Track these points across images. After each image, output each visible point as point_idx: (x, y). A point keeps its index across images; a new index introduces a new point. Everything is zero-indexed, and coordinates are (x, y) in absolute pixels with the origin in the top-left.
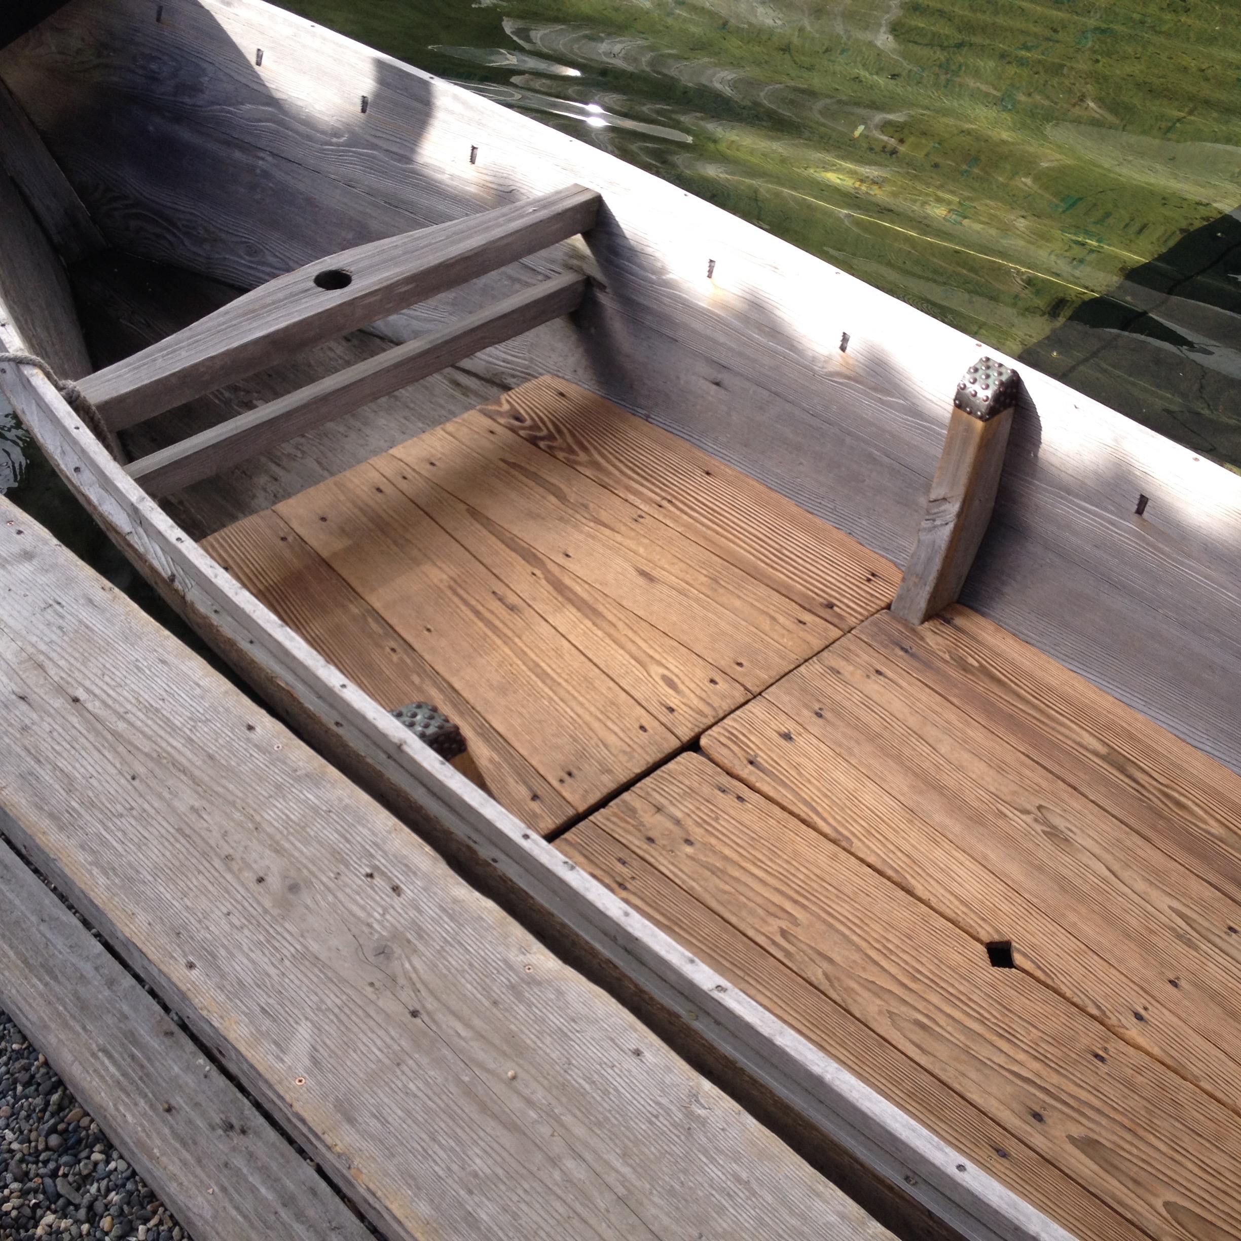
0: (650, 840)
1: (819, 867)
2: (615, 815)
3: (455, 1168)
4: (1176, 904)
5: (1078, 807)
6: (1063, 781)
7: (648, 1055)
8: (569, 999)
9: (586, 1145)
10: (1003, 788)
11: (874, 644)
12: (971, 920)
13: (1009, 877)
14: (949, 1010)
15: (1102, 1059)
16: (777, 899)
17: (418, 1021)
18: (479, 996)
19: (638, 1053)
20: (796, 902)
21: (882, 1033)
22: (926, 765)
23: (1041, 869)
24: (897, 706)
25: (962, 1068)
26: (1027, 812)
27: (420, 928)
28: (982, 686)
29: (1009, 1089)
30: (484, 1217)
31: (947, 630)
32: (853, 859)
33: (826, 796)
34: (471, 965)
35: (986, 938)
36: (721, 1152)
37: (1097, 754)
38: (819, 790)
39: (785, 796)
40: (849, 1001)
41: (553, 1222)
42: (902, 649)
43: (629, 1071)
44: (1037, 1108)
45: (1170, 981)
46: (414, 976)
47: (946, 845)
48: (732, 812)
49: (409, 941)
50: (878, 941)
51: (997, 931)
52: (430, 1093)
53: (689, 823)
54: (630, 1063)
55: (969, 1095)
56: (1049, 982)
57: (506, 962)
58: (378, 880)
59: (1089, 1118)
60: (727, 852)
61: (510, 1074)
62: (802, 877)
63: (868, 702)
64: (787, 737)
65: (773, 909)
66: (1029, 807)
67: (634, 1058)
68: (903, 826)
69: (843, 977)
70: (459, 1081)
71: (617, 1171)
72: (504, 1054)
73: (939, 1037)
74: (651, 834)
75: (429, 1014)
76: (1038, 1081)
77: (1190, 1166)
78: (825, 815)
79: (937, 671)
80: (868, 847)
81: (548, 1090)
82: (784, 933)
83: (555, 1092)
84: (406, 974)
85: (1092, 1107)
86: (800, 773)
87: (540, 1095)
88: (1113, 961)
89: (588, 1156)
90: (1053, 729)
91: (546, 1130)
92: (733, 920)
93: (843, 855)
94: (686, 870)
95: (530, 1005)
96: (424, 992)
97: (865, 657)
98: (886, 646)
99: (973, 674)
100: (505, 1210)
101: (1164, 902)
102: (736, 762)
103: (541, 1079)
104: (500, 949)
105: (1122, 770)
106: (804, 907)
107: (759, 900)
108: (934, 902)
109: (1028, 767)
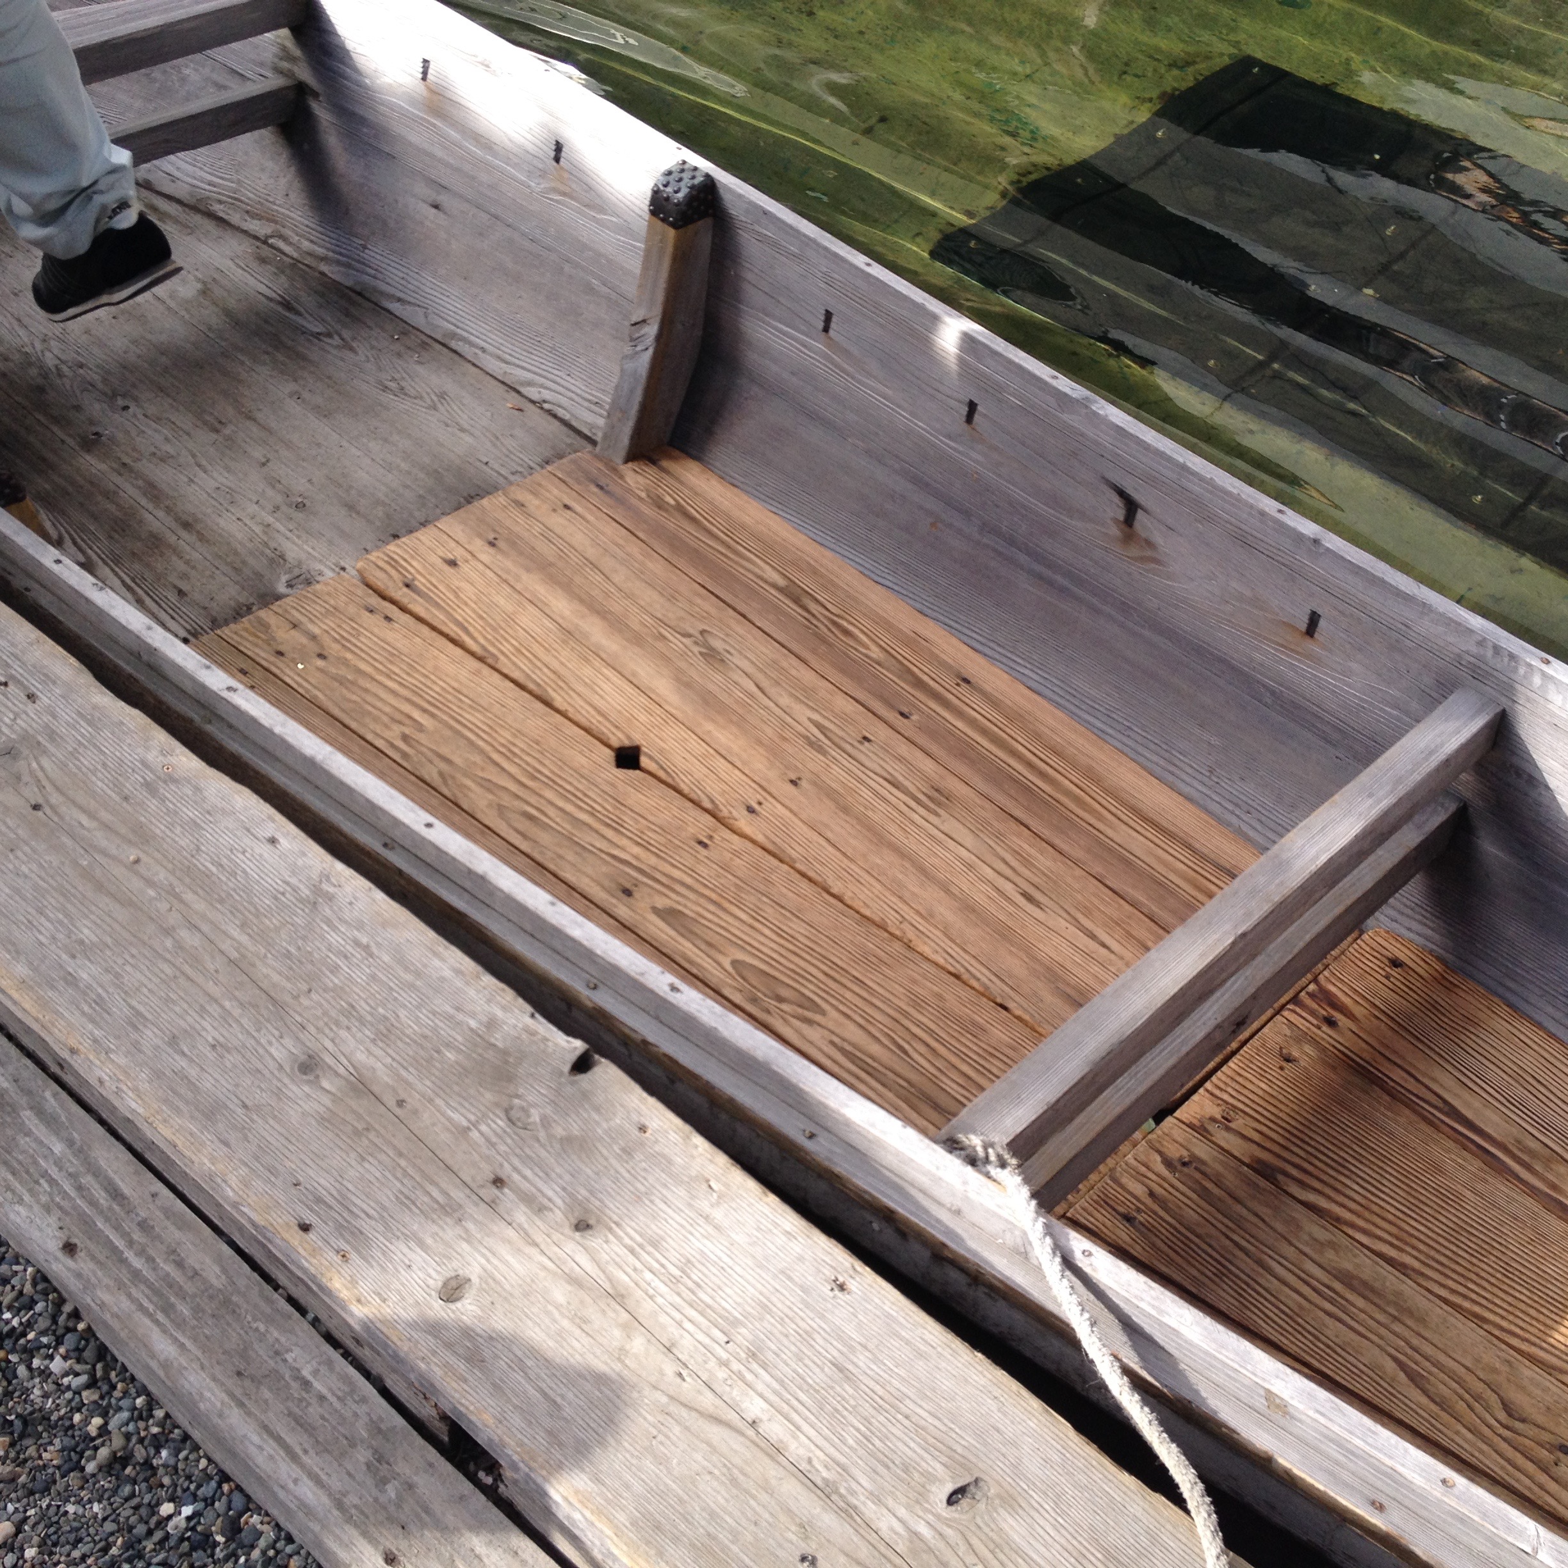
0: (280, 653)
1: (457, 681)
2: (246, 630)
3: (60, 936)
4: (816, 717)
5: (741, 632)
6: (734, 609)
7: (284, 843)
8: (206, 794)
9: (203, 917)
10: (670, 615)
11: (567, 479)
12: (605, 729)
13: (653, 691)
14: (561, 803)
15: (705, 846)
16: (407, 708)
17: (40, 813)
18: (109, 792)
19: (273, 841)
20: (425, 711)
21: (487, 823)
22: (595, 593)
23: (688, 685)
24: (579, 538)
25: (561, 852)
26: (689, 636)
27: (53, 732)
28: (673, 523)
29: (604, 869)
30: (85, 976)
31: (651, 470)
32: (496, 675)
33: (481, 618)
34: (104, 765)
35: (616, 743)
36: (346, 922)
37: (774, 586)
38: (474, 611)
39: (438, 617)
40: (459, 795)
41: (157, 981)
42: (598, 486)
43: (261, 856)
44: (628, 886)
45: (792, 781)
46: (40, 774)
47: (597, 663)
48: (376, 630)
49: (39, 743)
50: (503, 745)
51: (629, 737)
52: (43, 874)
53: (326, 640)
54: (265, 850)
55: (562, 874)
56: (669, 780)
57: (144, 763)
58: (12, 687)
59: (678, 893)
60: (363, 666)
61: (132, 858)
62: (438, 689)
63: (548, 535)
64: (453, 563)
65: (398, 716)
66: (691, 631)
67: (269, 846)
68: (556, 646)
69: (458, 776)
70: (75, 864)
71: (234, 939)
72: (130, 842)
73: (545, 827)
74: (281, 648)
75: (52, 807)
76: (635, 862)
77: (767, 932)
78: (476, 635)
79: (629, 508)
80: (514, 664)
81: (173, 873)
82: (405, 738)
83: (178, 873)
84: (32, 773)
85: (683, 884)
86: (457, 596)
87: (162, 876)
88: (738, 764)
89: (205, 928)
90: (736, 563)
91: (163, 906)
92: (353, 725)
93: (486, 671)
94: (313, 681)
95: (163, 800)
96: (49, 788)
97: (557, 492)
98: (579, 483)
99: (666, 511)
100: (107, 971)
101: (803, 713)
102: (390, 584)
103: (165, 863)
104: (139, 750)
105: (797, 601)
106: (433, 715)
107: (387, 709)
108: (571, 713)
109: (699, 595)
